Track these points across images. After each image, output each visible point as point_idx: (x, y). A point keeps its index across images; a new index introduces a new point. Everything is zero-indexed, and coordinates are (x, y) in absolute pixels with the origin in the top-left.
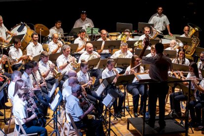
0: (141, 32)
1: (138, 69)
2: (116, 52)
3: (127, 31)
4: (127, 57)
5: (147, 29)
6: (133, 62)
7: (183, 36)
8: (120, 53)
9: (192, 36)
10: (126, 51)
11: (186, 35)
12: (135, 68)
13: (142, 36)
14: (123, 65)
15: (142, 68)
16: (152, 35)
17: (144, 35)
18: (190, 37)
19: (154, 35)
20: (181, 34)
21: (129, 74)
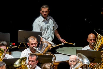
3: (3, 45)
9: (100, 49)
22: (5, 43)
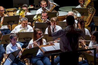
0: (37, 6)
1: (41, 42)
2: (16, 27)
4: (28, 31)
5: (43, 3)
6: (35, 35)
7: (79, 7)
8: (20, 28)
9: (88, 7)
10: (27, 26)
11: (82, 6)
12: (38, 41)
13: (39, 10)
14: (24, 39)
15: (44, 40)
16: (49, 8)
17: (41, 9)
18: (86, 7)
19: (51, 8)
20: (77, 6)
21: (33, 47)
22: (26, 5)
